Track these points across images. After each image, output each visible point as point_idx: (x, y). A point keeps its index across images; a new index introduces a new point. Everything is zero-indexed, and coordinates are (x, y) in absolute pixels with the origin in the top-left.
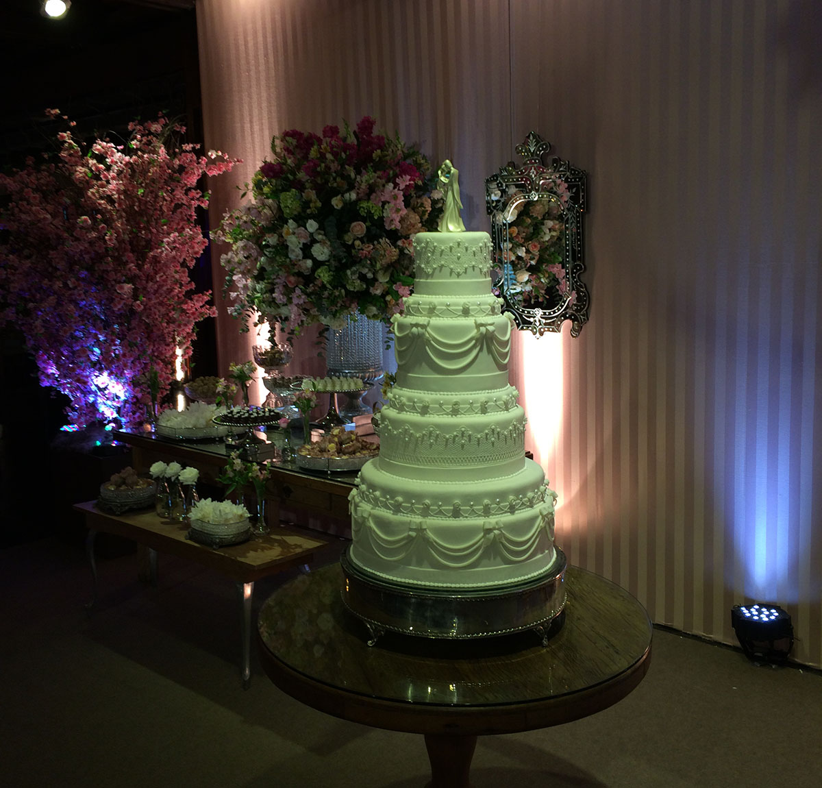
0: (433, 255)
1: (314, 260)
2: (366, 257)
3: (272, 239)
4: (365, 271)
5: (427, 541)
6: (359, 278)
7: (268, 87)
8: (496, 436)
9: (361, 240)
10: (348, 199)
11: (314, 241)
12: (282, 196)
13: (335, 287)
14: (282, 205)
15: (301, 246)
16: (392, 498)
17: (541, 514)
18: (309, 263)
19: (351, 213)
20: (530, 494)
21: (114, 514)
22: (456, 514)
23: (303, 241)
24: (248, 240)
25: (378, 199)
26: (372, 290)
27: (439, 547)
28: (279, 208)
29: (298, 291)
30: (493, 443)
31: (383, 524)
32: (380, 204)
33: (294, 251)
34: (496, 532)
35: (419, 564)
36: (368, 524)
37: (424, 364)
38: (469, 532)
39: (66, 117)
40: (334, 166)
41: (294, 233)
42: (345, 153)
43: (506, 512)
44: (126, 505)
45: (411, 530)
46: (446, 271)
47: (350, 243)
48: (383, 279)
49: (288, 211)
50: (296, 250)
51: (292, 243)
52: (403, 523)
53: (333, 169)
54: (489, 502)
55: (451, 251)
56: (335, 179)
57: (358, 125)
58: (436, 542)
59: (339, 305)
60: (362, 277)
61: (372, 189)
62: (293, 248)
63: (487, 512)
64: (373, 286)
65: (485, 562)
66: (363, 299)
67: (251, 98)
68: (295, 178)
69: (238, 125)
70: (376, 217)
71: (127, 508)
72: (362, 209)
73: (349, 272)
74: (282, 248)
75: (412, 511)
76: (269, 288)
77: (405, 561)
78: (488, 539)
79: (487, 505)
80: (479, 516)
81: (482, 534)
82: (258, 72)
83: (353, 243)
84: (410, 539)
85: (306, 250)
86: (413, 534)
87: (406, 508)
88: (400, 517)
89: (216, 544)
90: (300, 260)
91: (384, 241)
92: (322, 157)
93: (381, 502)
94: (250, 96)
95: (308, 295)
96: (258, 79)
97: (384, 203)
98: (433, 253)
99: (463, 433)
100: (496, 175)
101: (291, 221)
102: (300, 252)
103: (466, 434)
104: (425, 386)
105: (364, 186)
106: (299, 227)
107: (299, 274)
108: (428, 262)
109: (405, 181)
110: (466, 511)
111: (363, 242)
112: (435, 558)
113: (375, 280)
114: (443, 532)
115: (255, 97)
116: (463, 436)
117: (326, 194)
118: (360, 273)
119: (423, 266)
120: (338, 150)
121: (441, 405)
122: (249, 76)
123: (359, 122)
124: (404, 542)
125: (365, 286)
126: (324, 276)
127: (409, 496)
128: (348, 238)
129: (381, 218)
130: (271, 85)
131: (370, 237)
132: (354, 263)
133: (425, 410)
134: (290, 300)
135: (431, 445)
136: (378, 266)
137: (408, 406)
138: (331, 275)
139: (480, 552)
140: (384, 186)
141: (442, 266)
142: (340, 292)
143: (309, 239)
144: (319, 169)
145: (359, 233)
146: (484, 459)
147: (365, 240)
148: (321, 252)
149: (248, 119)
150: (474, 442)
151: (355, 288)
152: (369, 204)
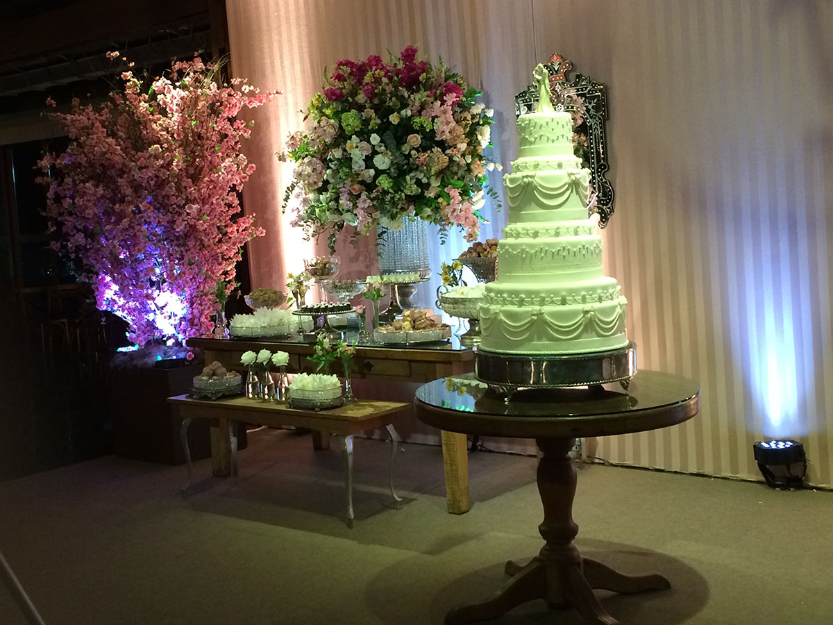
0: (534, 128)
1: (376, 169)
2: (422, 164)
3: (337, 153)
4: (421, 176)
5: (546, 323)
6: (415, 183)
7: (298, 25)
8: (586, 250)
9: (417, 150)
10: (405, 114)
11: (375, 153)
12: (344, 116)
13: (396, 192)
14: (344, 125)
15: (364, 158)
16: (517, 297)
17: (619, 304)
18: (372, 172)
19: (406, 128)
20: (611, 291)
21: (209, 399)
22: (564, 302)
23: (365, 153)
24: (312, 157)
25: (428, 115)
26: (426, 193)
27: (554, 326)
28: (341, 127)
29: (363, 196)
30: (584, 255)
31: (512, 316)
32: (431, 119)
33: (357, 162)
34: (592, 313)
35: (540, 339)
36: (499, 318)
37: (533, 203)
38: (573, 314)
39: (125, 59)
40: (389, 88)
41: (357, 147)
42: (397, 77)
43: (596, 301)
44: (220, 392)
45: (533, 315)
46: (544, 139)
47: (407, 153)
48: (435, 183)
49: (350, 129)
50: (359, 161)
51: (356, 156)
52: (527, 312)
53: (388, 91)
54: (585, 293)
55: (547, 124)
56: (391, 99)
57: (402, 53)
58: (551, 322)
59: (399, 207)
60: (418, 182)
61: (423, 107)
62: (357, 160)
63: (584, 300)
64: (427, 190)
65: (585, 335)
66: (418, 201)
67: (280, 36)
68: (354, 100)
69: (268, 61)
70: (428, 130)
71: (221, 394)
72: (415, 124)
73: (408, 178)
74: (347, 160)
75: (533, 303)
76: (334, 197)
77: (530, 339)
78: (587, 318)
79: (584, 295)
80: (579, 303)
81: (582, 315)
82: (287, 12)
83: (410, 153)
84: (532, 323)
85: (369, 161)
86: (535, 318)
87: (527, 302)
88: (523, 309)
89: (317, 407)
90: (362, 170)
91: (436, 150)
92: (378, 81)
93: (508, 301)
94: (280, 34)
95: (372, 200)
96: (288, 19)
97: (433, 118)
98: (535, 127)
99: (564, 248)
100: (524, 92)
101: (354, 137)
102: (364, 163)
103: (566, 248)
104: (534, 218)
105: (417, 103)
106: (361, 141)
107: (362, 183)
108: (531, 134)
109: (451, 98)
110: (570, 300)
111: (418, 152)
112: (551, 334)
113: (428, 185)
114: (555, 315)
115: (285, 35)
116: (564, 250)
117: (383, 111)
118: (417, 179)
119: (527, 137)
120: (393, 75)
121: (547, 230)
122: (279, 16)
123: (403, 51)
124: (528, 325)
125: (420, 190)
126: (384, 183)
127: (529, 293)
128: (405, 149)
129: (433, 131)
130: (301, 23)
131: (423, 148)
132: (411, 170)
133: (536, 235)
134: (355, 206)
135: (542, 258)
136: (433, 172)
137: (523, 234)
138: (391, 182)
139: (582, 328)
140: (432, 103)
141: (542, 135)
142: (400, 195)
143: (371, 151)
144: (376, 91)
145: (416, 143)
146: (578, 266)
147: (420, 150)
148: (382, 162)
149: (278, 55)
150: (572, 253)
151: (412, 192)
152: (421, 119)
